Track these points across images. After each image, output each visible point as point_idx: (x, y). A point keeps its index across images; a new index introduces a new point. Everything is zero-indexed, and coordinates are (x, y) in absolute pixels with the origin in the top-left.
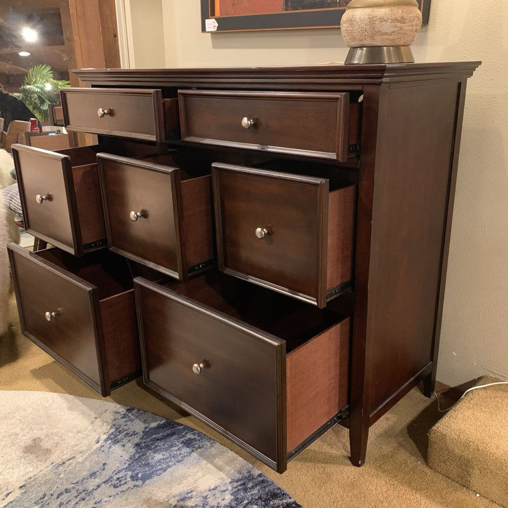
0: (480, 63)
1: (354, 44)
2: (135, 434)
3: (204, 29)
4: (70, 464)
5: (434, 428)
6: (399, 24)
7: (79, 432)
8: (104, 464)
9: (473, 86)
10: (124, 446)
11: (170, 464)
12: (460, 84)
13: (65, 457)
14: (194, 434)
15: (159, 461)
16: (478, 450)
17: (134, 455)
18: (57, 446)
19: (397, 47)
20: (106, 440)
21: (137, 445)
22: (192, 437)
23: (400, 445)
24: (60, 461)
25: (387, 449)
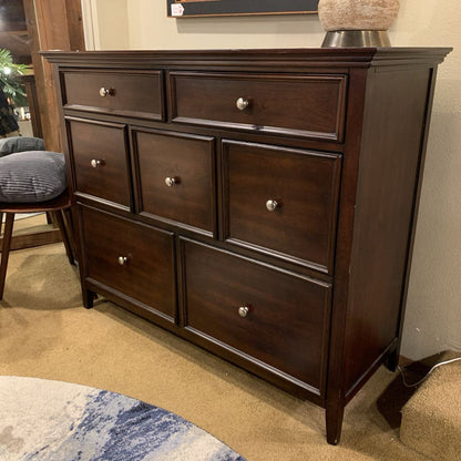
0: (451, 49)
1: (332, 27)
2: (109, 418)
3: (169, 14)
4: (44, 454)
5: (407, 406)
6: (380, 8)
7: (52, 418)
8: (80, 453)
9: (444, 72)
10: (99, 432)
11: (148, 450)
12: (431, 70)
13: (38, 446)
14: (170, 417)
15: (136, 447)
16: (453, 427)
17: (110, 441)
18: (29, 435)
19: (375, 32)
20: (80, 426)
21: (112, 430)
22: (168, 420)
23: (372, 421)
24: (33, 451)
25: (359, 426)
